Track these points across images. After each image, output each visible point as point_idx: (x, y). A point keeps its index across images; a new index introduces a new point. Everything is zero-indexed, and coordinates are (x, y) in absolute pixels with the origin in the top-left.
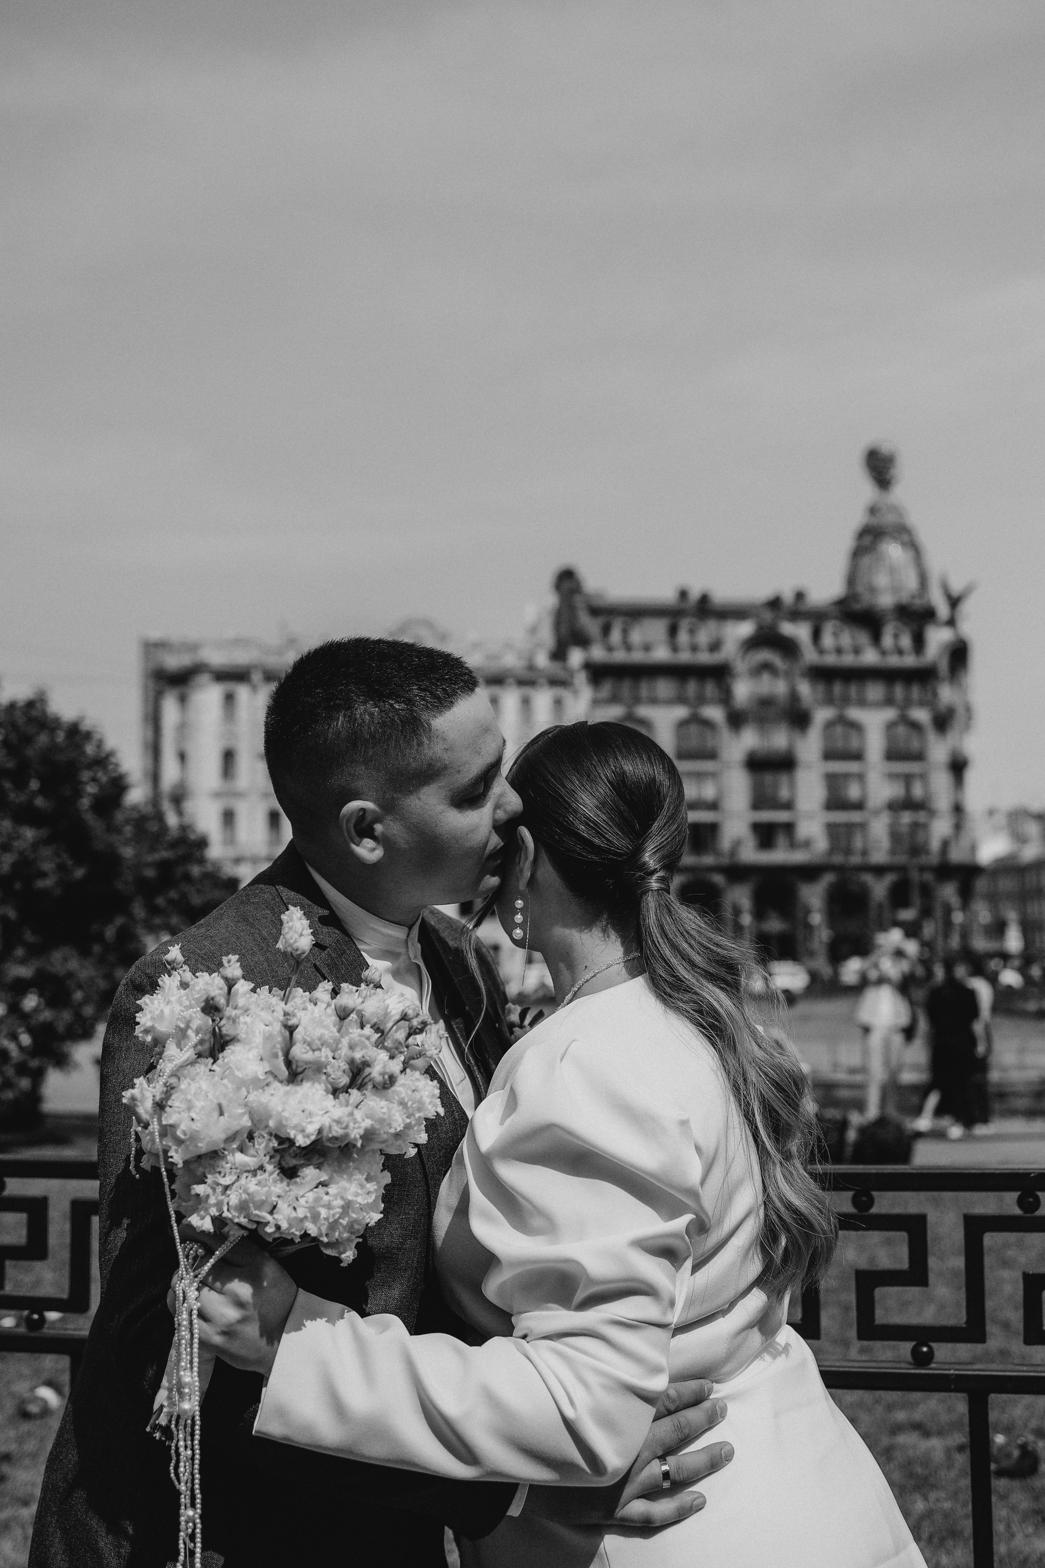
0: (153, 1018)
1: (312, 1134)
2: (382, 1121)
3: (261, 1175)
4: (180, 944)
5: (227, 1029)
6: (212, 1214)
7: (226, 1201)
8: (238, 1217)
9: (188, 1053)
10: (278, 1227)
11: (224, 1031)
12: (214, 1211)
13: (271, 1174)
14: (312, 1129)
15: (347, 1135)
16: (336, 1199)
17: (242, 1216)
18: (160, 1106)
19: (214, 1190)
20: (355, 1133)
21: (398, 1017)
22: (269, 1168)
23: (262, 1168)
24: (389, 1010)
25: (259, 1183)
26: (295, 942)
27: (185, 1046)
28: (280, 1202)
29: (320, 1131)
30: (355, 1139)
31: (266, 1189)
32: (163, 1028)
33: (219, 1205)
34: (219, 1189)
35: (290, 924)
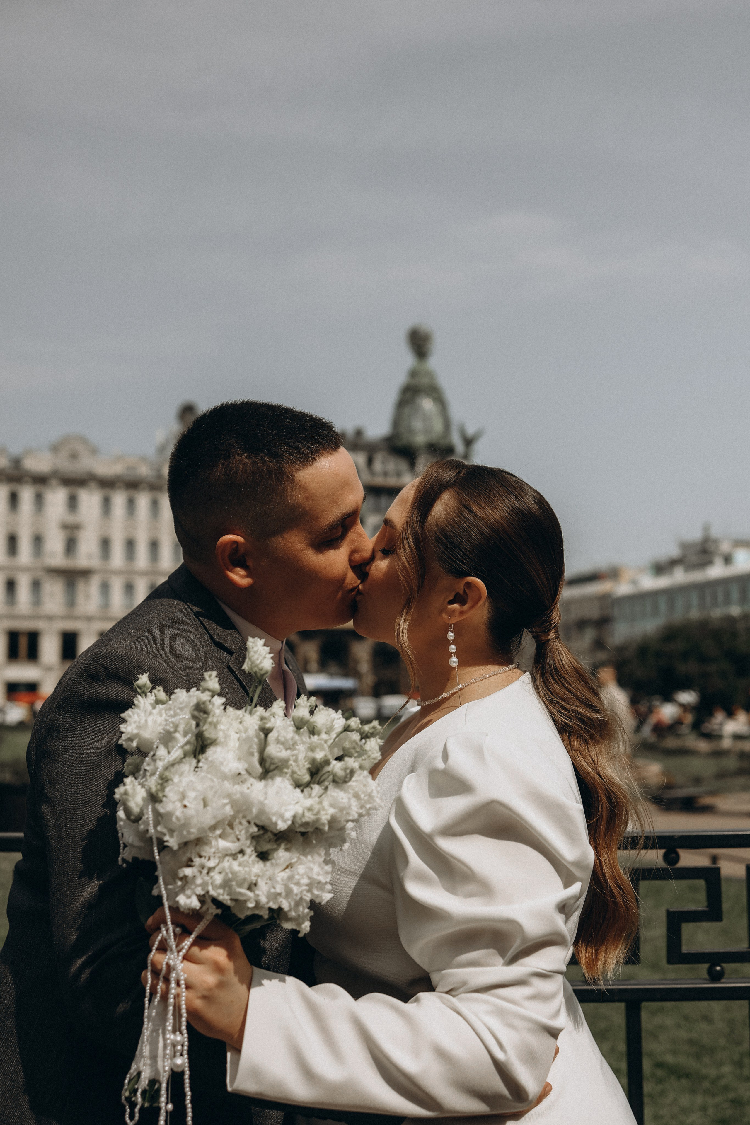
0: (138, 727)
1: (288, 820)
2: (341, 810)
3: (241, 857)
4: (148, 673)
5: (209, 733)
6: (198, 893)
7: (210, 882)
8: (223, 895)
9: (177, 753)
10: (257, 903)
11: (207, 734)
12: (200, 891)
13: (250, 856)
14: (289, 815)
15: (318, 820)
16: (303, 878)
17: (226, 893)
18: (154, 798)
19: (201, 872)
20: (325, 818)
21: (340, 729)
22: (249, 851)
23: (242, 852)
24: (334, 723)
25: (240, 865)
26: (261, 663)
27: (173, 747)
28: (259, 880)
29: (294, 817)
30: (324, 824)
31: (247, 869)
32: (147, 734)
33: (204, 885)
34: (205, 871)
35: (255, 649)
